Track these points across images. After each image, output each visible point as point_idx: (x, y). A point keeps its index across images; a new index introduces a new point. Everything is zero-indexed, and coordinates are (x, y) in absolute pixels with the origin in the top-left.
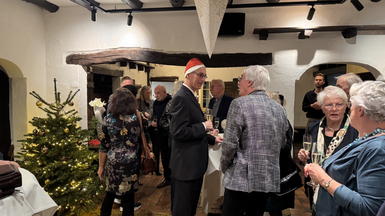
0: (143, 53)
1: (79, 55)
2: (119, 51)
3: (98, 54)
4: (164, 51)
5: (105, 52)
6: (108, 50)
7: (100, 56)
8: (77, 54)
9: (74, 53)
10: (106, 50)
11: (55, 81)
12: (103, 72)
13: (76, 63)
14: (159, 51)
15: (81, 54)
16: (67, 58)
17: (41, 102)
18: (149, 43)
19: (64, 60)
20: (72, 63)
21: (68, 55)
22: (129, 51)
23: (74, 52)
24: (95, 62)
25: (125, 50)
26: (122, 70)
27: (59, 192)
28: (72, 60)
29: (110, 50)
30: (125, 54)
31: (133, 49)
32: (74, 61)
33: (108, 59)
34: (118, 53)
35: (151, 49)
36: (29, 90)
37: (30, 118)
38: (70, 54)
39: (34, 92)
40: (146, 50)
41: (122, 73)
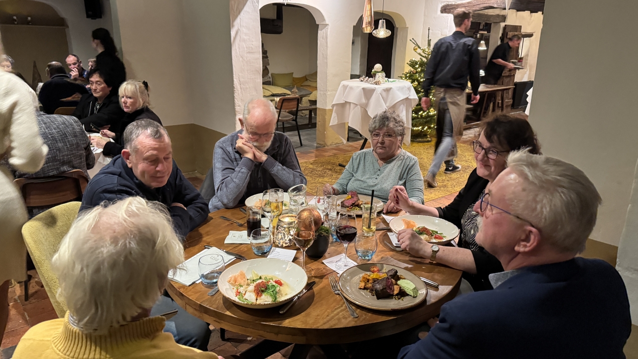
1: (452, 5)
3: (468, 3)
7: (469, 5)
8: (450, 3)
9: (448, 3)
11: (429, 30)
12: (479, 18)
13: (449, 13)
16: (441, 8)
17: (417, 47)
19: (439, 9)
20: (446, 12)
21: (443, 5)
26: (504, 14)
27: (421, 115)
28: (446, 9)
30: (492, 2)
32: (446, 10)
34: (485, 1)
36: (409, 37)
37: (407, 61)
38: (445, 4)
39: (413, 39)
41: (504, 18)
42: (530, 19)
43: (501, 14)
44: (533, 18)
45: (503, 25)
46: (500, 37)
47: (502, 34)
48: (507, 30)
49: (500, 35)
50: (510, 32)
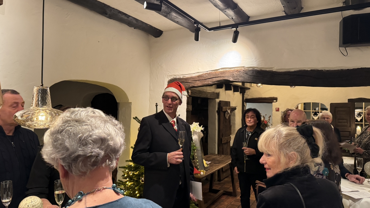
0: (248, 73)
1: (180, 79)
2: (220, 72)
3: (199, 76)
4: (273, 69)
5: (206, 74)
6: (209, 72)
7: (200, 78)
8: (178, 77)
9: (175, 77)
10: (207, 72)
11: (157, 106)
12: (200, 95)
14: (268, 70)
15: (182, 77)
18: (255, 61)
19: (166, 83)
21: (170, 79)
22: (231, 71)
23: (175, 75)
24: (195, 86)
25: (227, 71)
26: (218, 92)
29: (211, 72)
30: (227, 75)
31: (235, 69)
33: (208, 81)
34: (219, 74)
35: (258, 68)
36: (133, 115)
38: (172, 77)
39: (136, 118)
40: (251, 69)
41: (218, 95)
42: (234, 97)
43: (216, 92)
44: (235, 96)
45: (218, 100)
46: (217, 111)
47: (218, 108)
48: (221, 105)
49: (217, 109)
50: (224, 106)
